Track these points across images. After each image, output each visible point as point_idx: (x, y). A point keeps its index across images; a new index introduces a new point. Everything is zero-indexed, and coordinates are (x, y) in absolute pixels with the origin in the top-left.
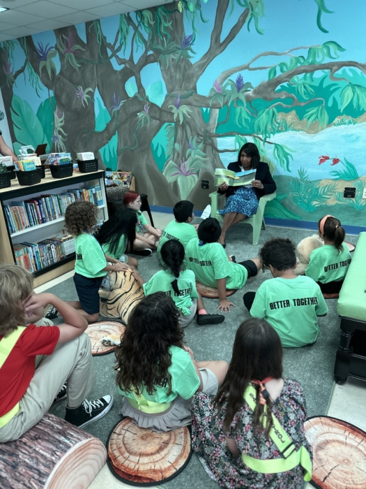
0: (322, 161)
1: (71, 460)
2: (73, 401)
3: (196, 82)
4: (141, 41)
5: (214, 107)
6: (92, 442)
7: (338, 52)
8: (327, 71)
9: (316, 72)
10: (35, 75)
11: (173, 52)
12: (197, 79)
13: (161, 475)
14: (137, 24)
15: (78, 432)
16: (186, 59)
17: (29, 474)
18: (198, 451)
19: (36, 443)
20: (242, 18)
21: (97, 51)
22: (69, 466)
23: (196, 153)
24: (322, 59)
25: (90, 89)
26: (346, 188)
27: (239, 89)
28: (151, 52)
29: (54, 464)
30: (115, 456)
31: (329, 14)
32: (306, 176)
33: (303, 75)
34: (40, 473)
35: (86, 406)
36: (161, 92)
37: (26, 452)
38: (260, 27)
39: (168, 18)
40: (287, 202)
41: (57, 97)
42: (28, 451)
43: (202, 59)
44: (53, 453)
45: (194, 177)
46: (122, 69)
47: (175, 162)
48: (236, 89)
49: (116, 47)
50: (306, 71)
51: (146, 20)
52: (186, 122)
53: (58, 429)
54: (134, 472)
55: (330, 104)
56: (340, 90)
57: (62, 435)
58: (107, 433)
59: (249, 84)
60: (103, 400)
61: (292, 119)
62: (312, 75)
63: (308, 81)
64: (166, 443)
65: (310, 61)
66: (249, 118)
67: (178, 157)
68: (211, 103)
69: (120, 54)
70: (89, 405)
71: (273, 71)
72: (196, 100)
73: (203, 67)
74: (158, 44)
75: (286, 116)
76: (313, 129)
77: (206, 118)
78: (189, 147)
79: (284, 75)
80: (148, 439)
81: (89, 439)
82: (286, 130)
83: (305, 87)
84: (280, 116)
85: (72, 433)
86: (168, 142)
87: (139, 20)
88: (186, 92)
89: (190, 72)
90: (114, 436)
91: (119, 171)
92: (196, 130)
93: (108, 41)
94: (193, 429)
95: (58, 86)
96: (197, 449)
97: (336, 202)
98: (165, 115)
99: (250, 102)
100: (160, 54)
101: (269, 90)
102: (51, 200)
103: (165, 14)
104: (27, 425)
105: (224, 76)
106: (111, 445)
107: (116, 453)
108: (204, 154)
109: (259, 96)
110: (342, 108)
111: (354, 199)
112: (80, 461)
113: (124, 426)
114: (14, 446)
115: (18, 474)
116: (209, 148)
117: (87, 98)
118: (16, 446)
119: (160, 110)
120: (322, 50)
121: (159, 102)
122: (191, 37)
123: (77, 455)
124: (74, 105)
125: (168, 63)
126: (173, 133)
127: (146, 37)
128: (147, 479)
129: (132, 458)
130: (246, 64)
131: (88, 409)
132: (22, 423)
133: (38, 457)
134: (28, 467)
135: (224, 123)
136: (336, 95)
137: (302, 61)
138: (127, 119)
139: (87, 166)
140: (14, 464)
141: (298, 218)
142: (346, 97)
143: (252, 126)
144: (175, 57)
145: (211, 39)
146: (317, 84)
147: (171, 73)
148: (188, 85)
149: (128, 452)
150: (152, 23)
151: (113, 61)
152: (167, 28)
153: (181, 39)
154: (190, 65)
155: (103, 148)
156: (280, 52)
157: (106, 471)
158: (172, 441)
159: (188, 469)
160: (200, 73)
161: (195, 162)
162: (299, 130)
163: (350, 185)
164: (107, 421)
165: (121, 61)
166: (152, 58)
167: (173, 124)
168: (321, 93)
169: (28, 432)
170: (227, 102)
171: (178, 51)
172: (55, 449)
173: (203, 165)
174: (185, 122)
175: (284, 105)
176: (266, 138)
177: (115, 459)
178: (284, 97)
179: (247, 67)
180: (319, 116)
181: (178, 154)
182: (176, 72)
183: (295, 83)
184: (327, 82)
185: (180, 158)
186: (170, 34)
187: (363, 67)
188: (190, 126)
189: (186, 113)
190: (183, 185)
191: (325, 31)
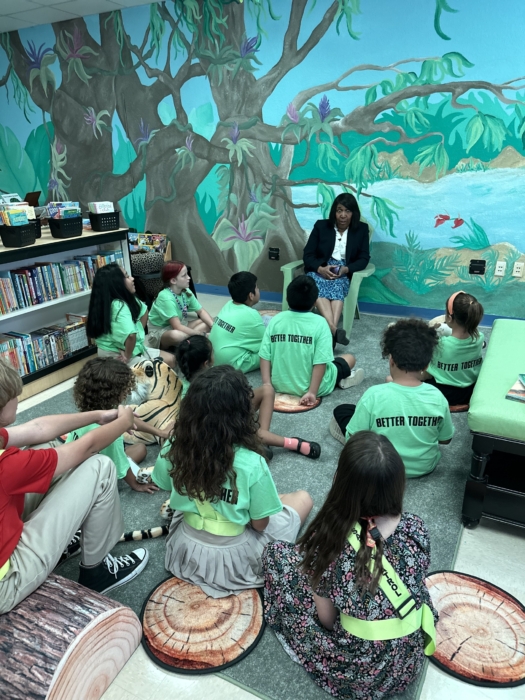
0: (439, 222)
1: (91, 639)
2: (91, 556)
3: (262, 105)
4: (182, 43)
5: (287, 142)
6: (120, 612)
7: (464, 68)
8: (448, 94)
9: (432, 95)
10: (23, 89)
11: (229, 61)
12: (264, 100)
13: (221, 657)
14: (176, 19)
15: (100, 599)
16: (247, 71)
17: (29, 659)
18: (273, 624)
19: (38, 615)
20: (328, 15)
21: (117, 56)
22: (89, 648)
24: (441, 77)
25: (106, 113)
26: (472, 261)
27: (323, 117)
28: (195, 61)
29: (67, 644)
30: (153, 633)
31: (452, 14)
32: (416, 242)
33: (412, 100)
34: (46, 658)
35: (109, 564)
37: (24, 629)
38: (355, 29)
39: (221, 12)
40: (390, 280)
41: (56, 122)
42: (27, 628)
43: (270, 73)
44: (66, 629)
45: (257, 243)
46: (154, 85)
47: (231, 221)
48: (319, 117)
49: (145, 52)
50: (419, 94)
51: (189, 13)
52: (247, 163)
53: (71, 595)
54: (182, 655)
55: (452, 141)
56: (466, 121)
57: (78, 603)
58: (140, 602)
59: (337, 111)
60: (134, 556)
61: (398, 161)
62: (427, 99)
63: (421, 108)
64: (228, 614)
65: (424, 79)
66: (337, 159)
67: (235, 213)
68: (282, 136)
69: (150, 62)
70: (113, 563)
71: (372, 92)
72: (261, 132)
73: (271, 83)
74: (206, 48)
75: (390, 158)
76: (428, 177)
77: (275, 158)
78: (251, 200)
79: (387, 98)
80: (201, 608)
81: (117, 609)
82: (390, 178)
83: (416, 117)
84: (381, 157)
85: (92, 601)
86: (219, 192)
87: (179, 12)
88: (247, 120)
89: (254, 90)
90: (151, 606)
91: (148, 232)
92: (261, 175)
93: (133, 43)
94: (266, 592)
95: (57, 106)
96: (271, 621)
97: (458, 280)
98: (217, 155)
99: (339, 136)
100: (210, 63)
101: (366, 120)
102: (50, 271)
103: (217, 5)
104: (24, 589)
105: (302, 98)
106: (147, 618)
107: (156, 629)
108: (272, 210)
109: (351, 128)
110: (468, 147)
111: (482, 276)
112: (105, 640)
113: (165, 591)
114: (5, 621)
115: (12, 661)
116: (280, 202)
117: (101, 126)
118: (9, 620)
119: (210, 145)
120: (441, 64)
121: (208, 133)
122: (254, 39)
123: (100, 631)
124: (82, 135)
125: (221, 77)
126: (227, 178)
127: (189, 38)
128: (202, 663)
129: (179, 635)
130: (334, 82)
131: (112, 568)
132: (16, 588)
133: (43, 635)
134: (27, 650)
135: (301, 165)
136: (460, 128)
137: (413, 79)
138: (160, 157)
139: (103, 221)
140: (6, 646)
141: (404, 303)
142: (473, 133)
143: (341, 171)
144: (232, 68)
145: (284, 45)
146: (433, 113)
147: (225, 92)
148: (249, 109)
149: (173, 627)
150: (198, 18)
151: (141, 72)
152: (219, 26)
153: (240, 43)
154: (253, 81)
155: (124, 199)
156: (382, 65)
157: (141, 654)
158: (236, 610)
159: (259, 648)
160: (267, 92)
161: (260, 222)
162: (407, 178)
163: (478, 256)
164: (141, 585)
165: (152, 73)
166: (198, 69)
167: (228, 166)
168: (440, 125)
169: (25, 600)
170: (307, 135)
171: (237, 60)
172: (67, 623)
173: (271, 226)
174: (245, 164)
175: (387, 141)
176: (361, 189)
177: (154, 637)
178: (387, 130)
179: (335, 86)
180: (436, 159)
181: (236, 209)
182: (233, 90)
183: (403, 111)
184: (448, 111)
185: (237, 215)
186: (225, 35)
187: (498, 90)
188: (252, 169)
189: (246, 150)
190: (242, 255)
191: (445, 38)
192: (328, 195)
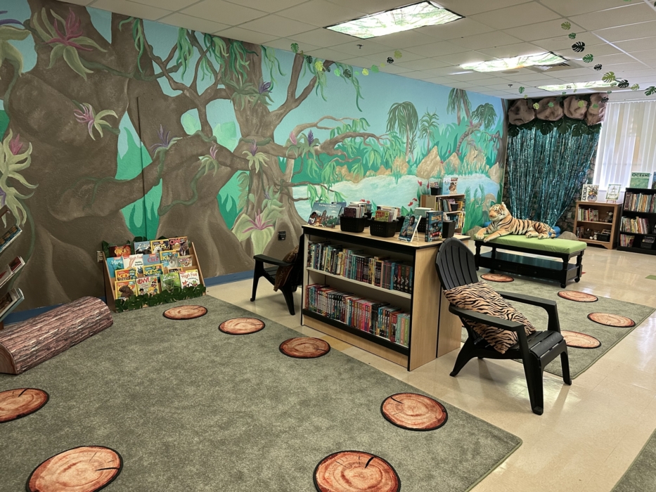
3: (274, 130)
4: (209, 69)
5: (290, 157)
7: (367, 126)
8: (362, 138)
9: (357, 138)
11: (250, 94)
12: (275, 128)
14: (205, 49)
16: (264, 104)
20: (312, 83)
21: (134, 60)
23: (273, 204)
24: (359, 129)
25: (114, 113)
27: (310, 144)
28: (221, 86)
31: (362, 99)
33: (349, 139)
36: (234, 134)
39: (244, 57)
43: (279, 109)
45: (269, 230)
47: (249, 216)
48: (308, 143)
50: (352, 137)
51: (217, 47)
52: (263, 171)
55: (364, 162)
56: (368, 153)
59: (316, 140)
61: (345, 171)
62: (355, 140)
63: (353, 144)
65: (354, 129)
66: (317, 169)
67: (253, 209)
68: (287, 153)
69: (176, 76)
71: (332, 132)
72: (273, 149)
73: (280, 116)
74: (232, 79)
75: (342, 169)
76: (357, 180)
77: (282, 167)
78: (266, 198)
79: (340, 137)
82: (342, 181)
83: (351, 148)
84: (338, 169)
86: (240, 193)
87: (208, 45)
88: (263, 139)
89: (268, 118)
92: (272, 179)
93: (156, 53)
98: (238, 163)
99: (318, 156)
100: (234, 91)
101: (331, 146)
103: (241, 51)
105: (299, 129)
108: (280, 204)
109: (324, 151)
110: (370, 165)
116: (285, 198)
117: (103, 127)
119: (233, 155)
120: (359, 123)
121: (232, 145)
122: (269, 84)
125: (243, 103)
126: (247, 182)
127: (217, 68)
130: (316, 122)
135: (298, 173)
136: (367, 155)
137: (349, 128)
138: (182, 163)
142: (371, 158)
143: (319, 176)
144: (252, 100)
146: (358, 147)
147: (246, 116)
148: (265, 131)
150: (226, 55)
151: (163, 83)
152: (242, 67)
153: (259, 83)
156: (337, 118)
160: (277, 122)
161: (272, 214)
162: (349, 180)
165: (176, 86)
166: (224, 94)
167: (248, 172)
170: (301, 154)
171: (255, 95)
173: (279, 215)
174: (261, 171)
175: (340, 160)
178: (340, 154)
179: (315, 125)
180: (359, 170)
181: (253, 206)
182: (253, 116)
183: (346, 144)
184: (363, 146)
185: (255, 210)
186: (247, 74)
187: (378, 139)
188: (266, 175)
189: (262, 161)
190: (258, 241)
191: (361, 111)
192: (313, 192)
